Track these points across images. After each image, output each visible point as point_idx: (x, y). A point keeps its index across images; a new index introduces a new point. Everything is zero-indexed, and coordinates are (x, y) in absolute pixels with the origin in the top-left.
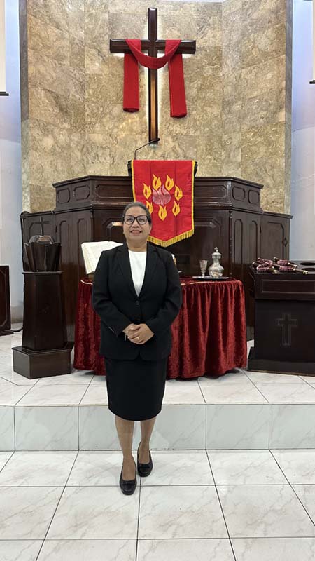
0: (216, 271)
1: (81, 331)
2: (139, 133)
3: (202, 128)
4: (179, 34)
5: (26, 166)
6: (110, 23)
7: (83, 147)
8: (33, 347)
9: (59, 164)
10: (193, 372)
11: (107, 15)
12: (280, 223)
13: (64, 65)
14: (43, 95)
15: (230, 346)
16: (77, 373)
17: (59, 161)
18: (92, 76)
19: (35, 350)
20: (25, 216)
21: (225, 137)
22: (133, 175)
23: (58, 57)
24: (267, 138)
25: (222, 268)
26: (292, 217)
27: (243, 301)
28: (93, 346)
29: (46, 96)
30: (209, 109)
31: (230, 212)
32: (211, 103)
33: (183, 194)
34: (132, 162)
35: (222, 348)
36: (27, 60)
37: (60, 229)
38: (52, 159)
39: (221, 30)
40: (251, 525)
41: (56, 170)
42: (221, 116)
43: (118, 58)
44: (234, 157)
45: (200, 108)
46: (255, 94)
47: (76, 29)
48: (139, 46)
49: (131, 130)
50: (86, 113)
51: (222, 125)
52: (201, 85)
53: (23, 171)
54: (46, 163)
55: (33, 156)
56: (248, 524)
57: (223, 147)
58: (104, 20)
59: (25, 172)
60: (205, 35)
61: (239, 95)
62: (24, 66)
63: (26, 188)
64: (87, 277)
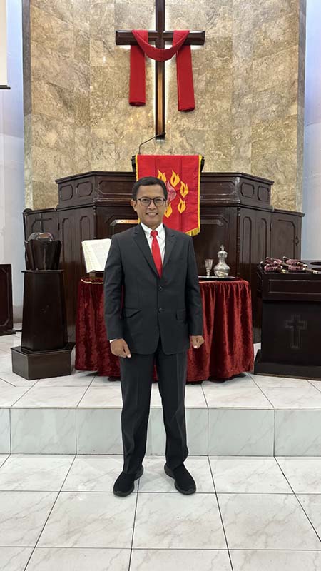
0: (221, 270)
1: (83, 331)
2: (145, 128)
3: (211, 122)
4: (188, 25)
5: (29, 163)
6: (116, 14)
7: (87, 143)
8: (32, 348)
9: (63, 160)
10: (197, 375)
11: (112, 6)
12: (291, 222)
13: (68, 57)
14: (46, 89)
15: (237, 348)
16: (77, 374)
17: (63, 157)
18: (97, 69)
19: (34, 350)
20: (27, 213)
21: (235, 132)
22: (137, 170)
23: (62, 49)
24: (279, 132)
25: (229, 268)
26: (304, 215)
27: (249, 301)
28: (94, 346)
29: (49, 90)
30: (218, 103)
31: (238, 209)
32: (220, 97)
33: (189, 190)
34: (136, 158)
35: (227, 350)
36: (29, 52)
37: (63, 225)
38: (56, 155)
39: (231, 20)
40: (251, 536)
41: (59, 165)
42: (231, 110)
43: (123, 49)
44: (244, 152)
45: (208, 101)
46: (266, 87)
47: (81, 20)
48: (146, 37)
49: (137, 125)
50: (91, 108)
51: (232, 119)
52: (210, 77)
53: (26, 167)
54: (48, 158)
55: (36, 151)
56: (248, 535)
57: (233, 142)
58: (109, 11)
59: (28, 168)
60: (214, 25)
61: (249, 88)
62: (27, 59)
63: (28, 185)
64: (87, 276)
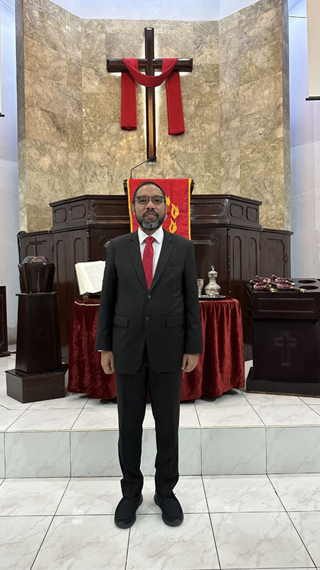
0: (212, 289)
1: (76, 353)
2: (137, 152)
3: (201, 146)
4: (176, 53)
5: (23, 187)
6: (107, 43)
7: (81, 165)
8: (26, 370)
9: (57, 183)
10: (190, 394)
11: (104, 36)
12: (280, 241)
13: (61, 85)
14: (39, 115)
15: (226, 367)
16: (72, 397)
17: (57, 180)
18: (89, 95)
19: (29, 373)
20: (22, 236)
21: (224, 154)
22: (129, 194)
23: (55, 77)
24: (265, 154)
25: (219, 287)
26: (292, 233)
27: (239, 320)
28: (87, 368)
29: (42, 116)
30: (207, 127)
31: (228, 230)
32: (209, 121)
33: (180, 212)
34: (128, 182)
35: (218, 370)
36: (23, 81)
37: (57, 249)
38: (49, 178)
39: (218, 48)
40: (243, 555)
41: (53, 189)
42: (219, 133)
43: (114, 76)
44: (233, 173)
45: (198, 125)
46: (253, 111)
47: (73, 50)
48: (135, 65)
49: (129, 148)
50: (84, 132)
51: (220, 142)
52: (199, 102)
53: (20, 190)
54: (43, 182)
55: (30, 175)
56: (241, 555)
57: (222, 163)
58: (101, 40)
59: (22, 192)
60: (202, 53)
61: (237, 111)
62: (21, 87)
63: (23, 208)
64: (81, 298)
